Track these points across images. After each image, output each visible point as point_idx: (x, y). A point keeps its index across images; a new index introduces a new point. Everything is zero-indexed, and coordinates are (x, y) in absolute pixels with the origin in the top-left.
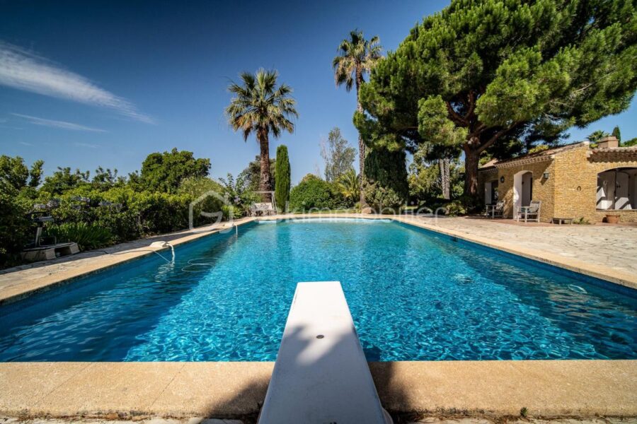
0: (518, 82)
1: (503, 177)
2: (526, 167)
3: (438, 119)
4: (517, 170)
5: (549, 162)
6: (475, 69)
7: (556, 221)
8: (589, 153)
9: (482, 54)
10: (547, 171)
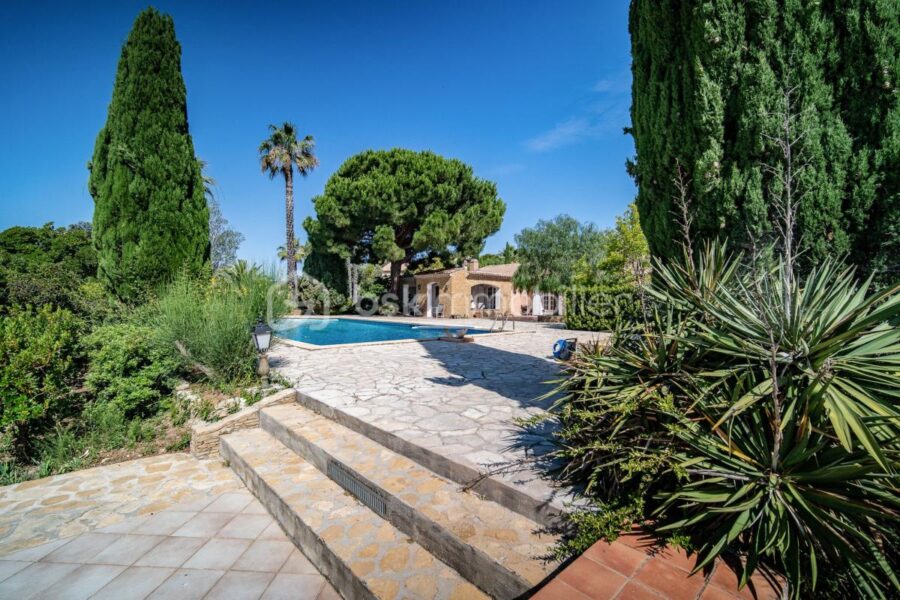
0: (437, 229)
1: (419, 286)
2: (435, 279)
3: (389, 242)
4: (428, 281)
5: (448, 278)
6: (413, 214)
7: (453, 317)
8: (467, 274)
9: (418, 205)
10: (447, 284)
